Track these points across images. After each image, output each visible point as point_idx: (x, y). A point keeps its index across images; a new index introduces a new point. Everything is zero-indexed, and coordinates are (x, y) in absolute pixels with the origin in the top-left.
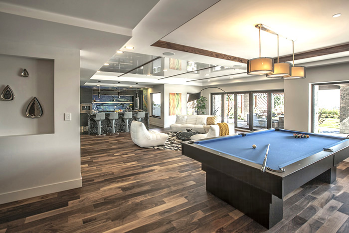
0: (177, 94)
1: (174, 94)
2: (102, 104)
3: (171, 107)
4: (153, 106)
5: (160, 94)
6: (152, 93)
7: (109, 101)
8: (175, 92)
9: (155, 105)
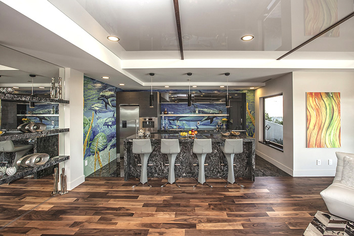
0: (327, 94)
1: (318, 95)
2: (177, 119)
3: (311, 126)
4: (267, 122)
5: (281, 97)
6: (264, 98)
7: (188, 113)
8: (323, 90)
9: (269, 119)
